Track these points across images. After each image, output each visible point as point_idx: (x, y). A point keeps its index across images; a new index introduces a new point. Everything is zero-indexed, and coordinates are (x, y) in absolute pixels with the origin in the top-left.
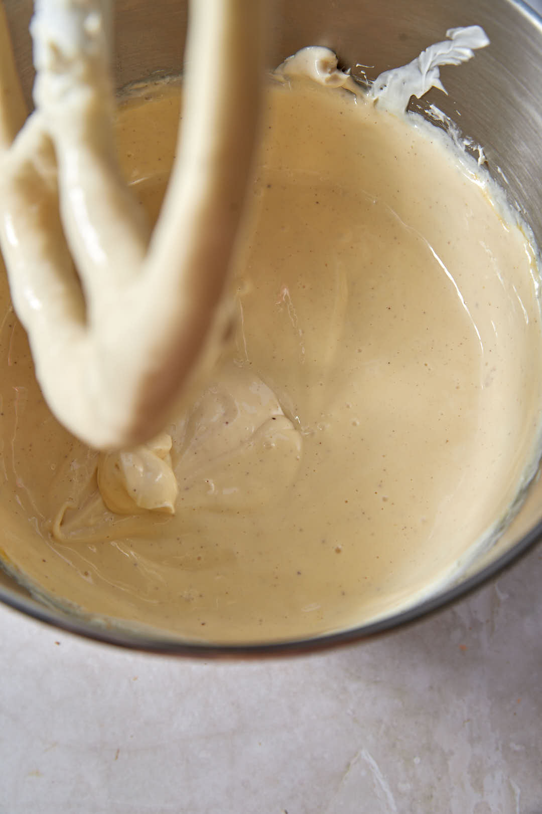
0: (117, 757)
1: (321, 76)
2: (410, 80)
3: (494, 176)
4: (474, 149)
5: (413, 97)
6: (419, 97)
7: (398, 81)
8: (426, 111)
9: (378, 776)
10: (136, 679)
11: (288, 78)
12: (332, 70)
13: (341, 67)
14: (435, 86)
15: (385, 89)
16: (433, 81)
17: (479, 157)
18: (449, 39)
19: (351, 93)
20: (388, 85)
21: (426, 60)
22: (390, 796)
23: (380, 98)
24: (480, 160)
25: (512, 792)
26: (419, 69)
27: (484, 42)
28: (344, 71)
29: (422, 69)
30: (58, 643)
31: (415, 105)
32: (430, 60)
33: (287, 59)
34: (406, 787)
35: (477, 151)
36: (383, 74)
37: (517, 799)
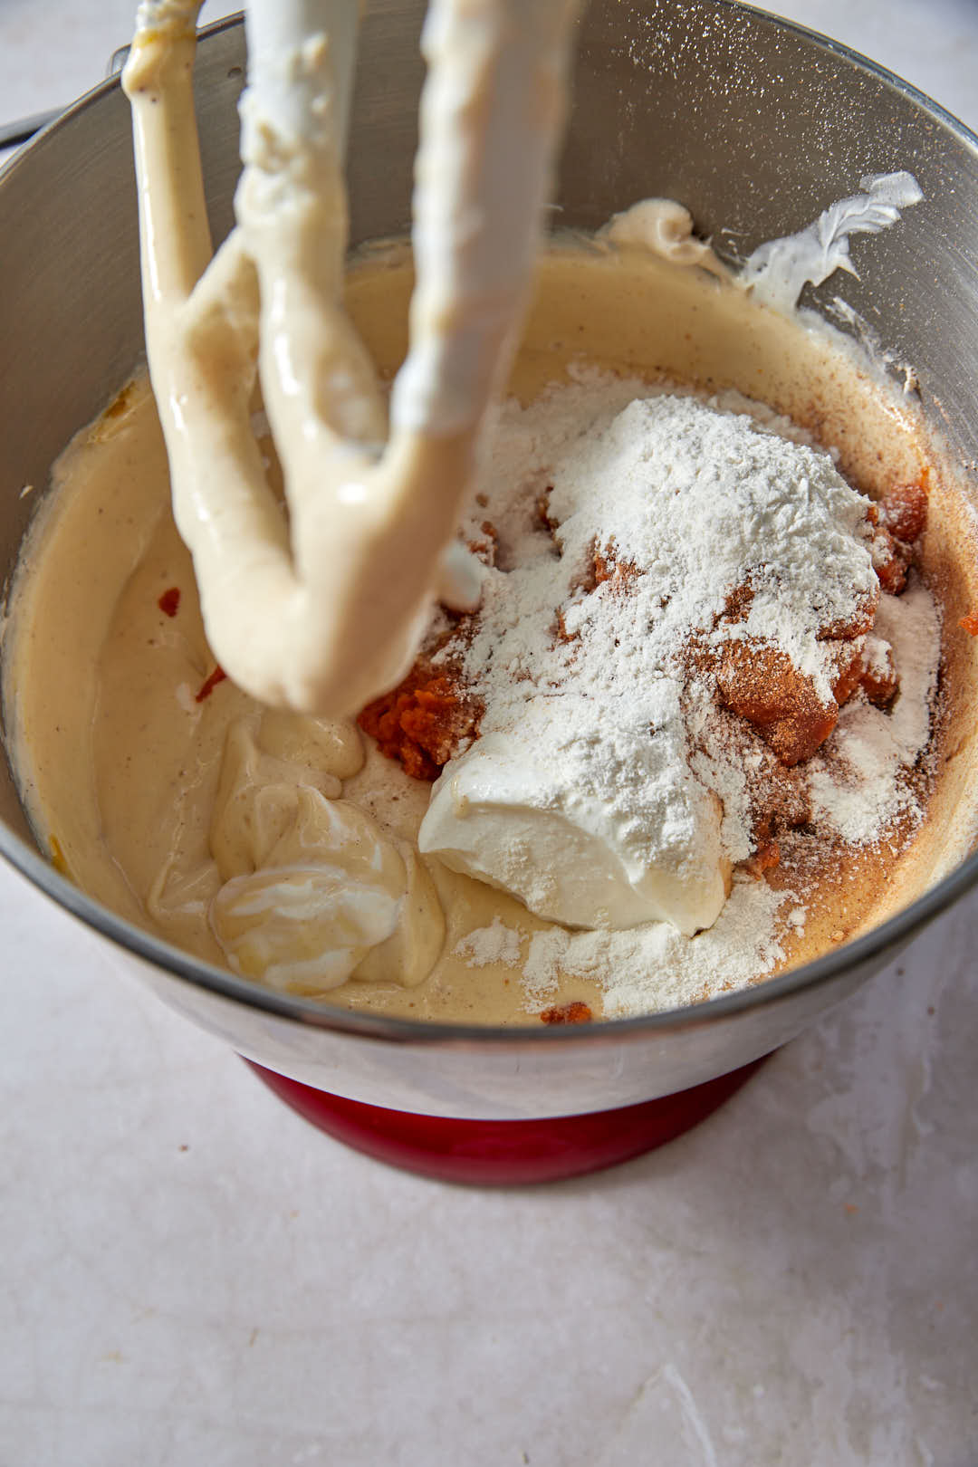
1: (666, 246)
2: (804, 257)
3: (928, 411)
4: (900, 368)
5: (808, 284)
6: (816, 283)
7: (786, 257)
8: (828, 307)
9: (691, 1410)
10: (295, 1214)
11: (616, 247)
12: (683, 239)
13: (698, 233)
14: (843, 266)
15: (766, 271)
16: (838, 258)
17: (906, 380)
18: (865, 193)
19: (713, 275)
20: (770, 263)
21: (828, 226)
22: (709, 1447)
23: (757, 286)
24: (907, 384)
25: (917, 1456)
26: (817, 238)
27: (914, 196)
28: (703, 239)
29: (822, 239)
31: (812, 298)
32: (835, 226)
33: (616, 216)
35: (903, 371)
36: (764, 247)
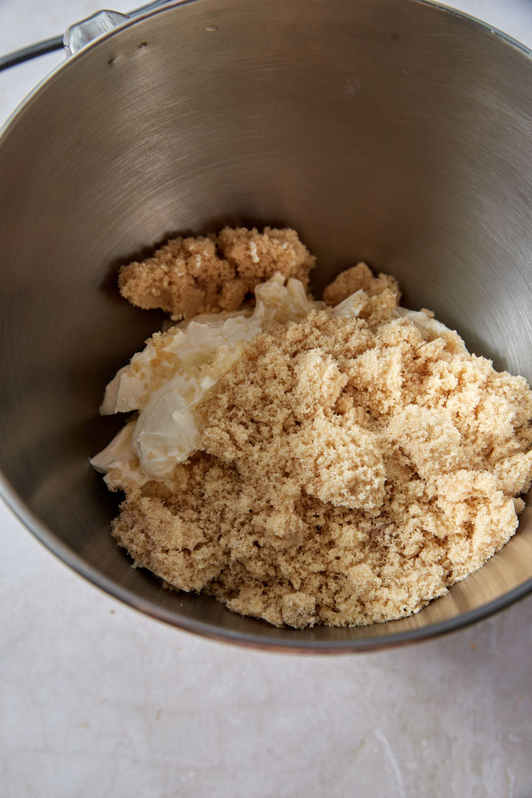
0: (158, 718)
9: (389, 753)
10: (180, 648)
22: (398, 772)
25: (507, 777)
30: (113, 612)
34: (413, 766)
37: (511, 785)
